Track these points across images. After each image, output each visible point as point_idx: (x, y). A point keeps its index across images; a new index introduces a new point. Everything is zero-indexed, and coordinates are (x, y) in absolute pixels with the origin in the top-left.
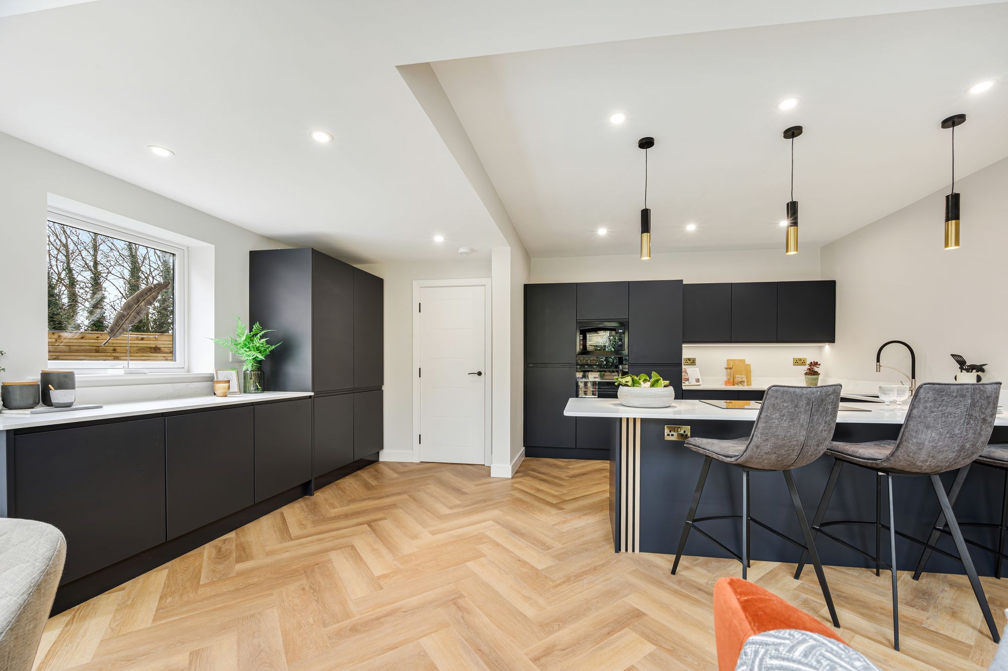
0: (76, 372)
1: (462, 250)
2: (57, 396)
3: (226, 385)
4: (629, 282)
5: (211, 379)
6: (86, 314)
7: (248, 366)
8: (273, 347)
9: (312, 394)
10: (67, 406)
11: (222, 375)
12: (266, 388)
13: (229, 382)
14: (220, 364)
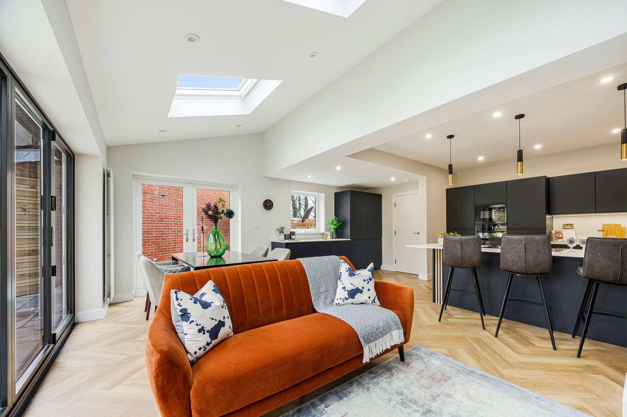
0: (295, 232)
1: (406, 181)
2: (293, 237)
3: (326, 236)
4: (506, 181)
5: (323, 234)
6: (303, 210)
7: (333, 230)
8: (339, 224)
9: (350, 240)
10: (294, 239)
11: (326, 233)
12: (338, 238)
13: (327, 235)
14: (326, 230)
